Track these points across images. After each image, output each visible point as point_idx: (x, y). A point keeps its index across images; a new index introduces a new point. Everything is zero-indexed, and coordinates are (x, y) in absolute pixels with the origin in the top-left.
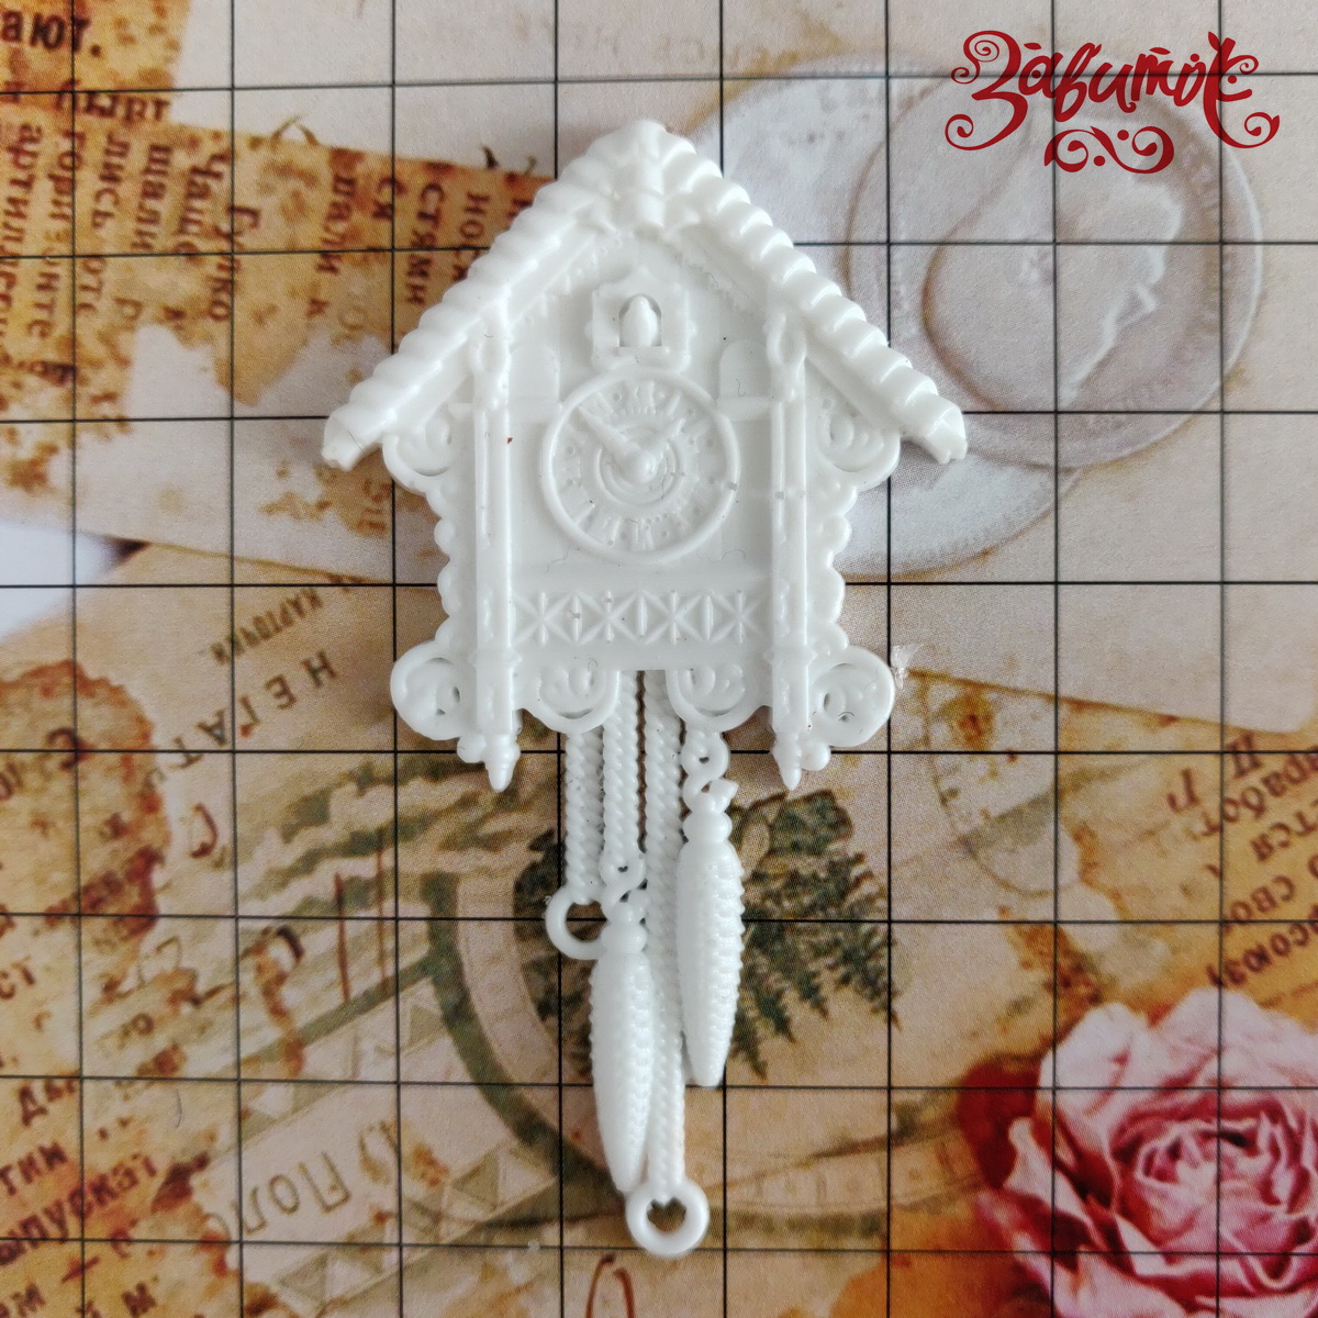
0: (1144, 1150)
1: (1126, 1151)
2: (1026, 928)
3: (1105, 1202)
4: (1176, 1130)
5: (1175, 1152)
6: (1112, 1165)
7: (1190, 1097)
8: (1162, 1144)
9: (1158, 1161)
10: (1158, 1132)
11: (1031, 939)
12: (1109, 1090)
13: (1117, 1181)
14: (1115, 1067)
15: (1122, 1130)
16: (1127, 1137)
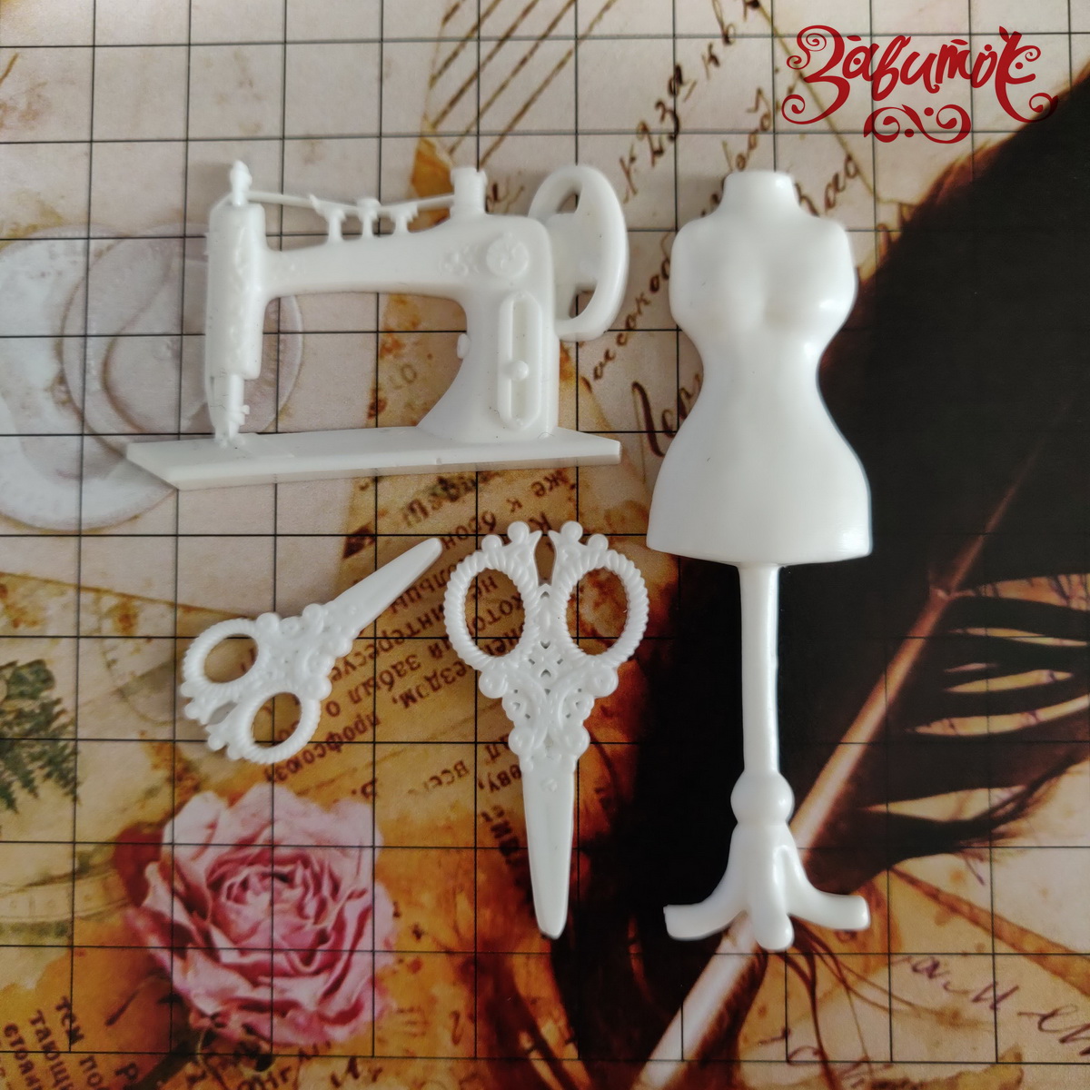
0: (227, 884)
1: (215, 885)
2: (156, 744)
3: (204, 917)
4: (245, 872)
5: (245, 885)
6: (208, 894)
7: (254, 851)
8: (238, 879)
9: (235, 891)
10: (235, 873)
11: (158, 752)
12: (206, 845)
13: (210, 904)
14: (209, 831)
15: (213, 871)
16: (216, 875)
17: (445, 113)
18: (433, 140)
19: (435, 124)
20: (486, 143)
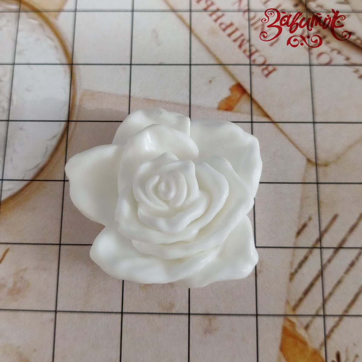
17: (301, 300)
18: (293, 319)
19: (295, 308)
20: (331, 322)
